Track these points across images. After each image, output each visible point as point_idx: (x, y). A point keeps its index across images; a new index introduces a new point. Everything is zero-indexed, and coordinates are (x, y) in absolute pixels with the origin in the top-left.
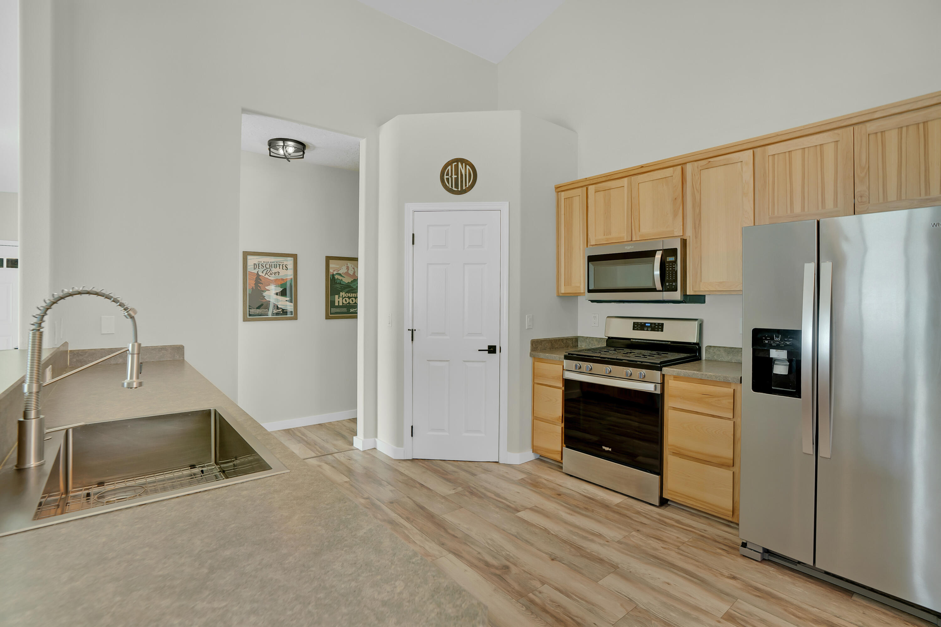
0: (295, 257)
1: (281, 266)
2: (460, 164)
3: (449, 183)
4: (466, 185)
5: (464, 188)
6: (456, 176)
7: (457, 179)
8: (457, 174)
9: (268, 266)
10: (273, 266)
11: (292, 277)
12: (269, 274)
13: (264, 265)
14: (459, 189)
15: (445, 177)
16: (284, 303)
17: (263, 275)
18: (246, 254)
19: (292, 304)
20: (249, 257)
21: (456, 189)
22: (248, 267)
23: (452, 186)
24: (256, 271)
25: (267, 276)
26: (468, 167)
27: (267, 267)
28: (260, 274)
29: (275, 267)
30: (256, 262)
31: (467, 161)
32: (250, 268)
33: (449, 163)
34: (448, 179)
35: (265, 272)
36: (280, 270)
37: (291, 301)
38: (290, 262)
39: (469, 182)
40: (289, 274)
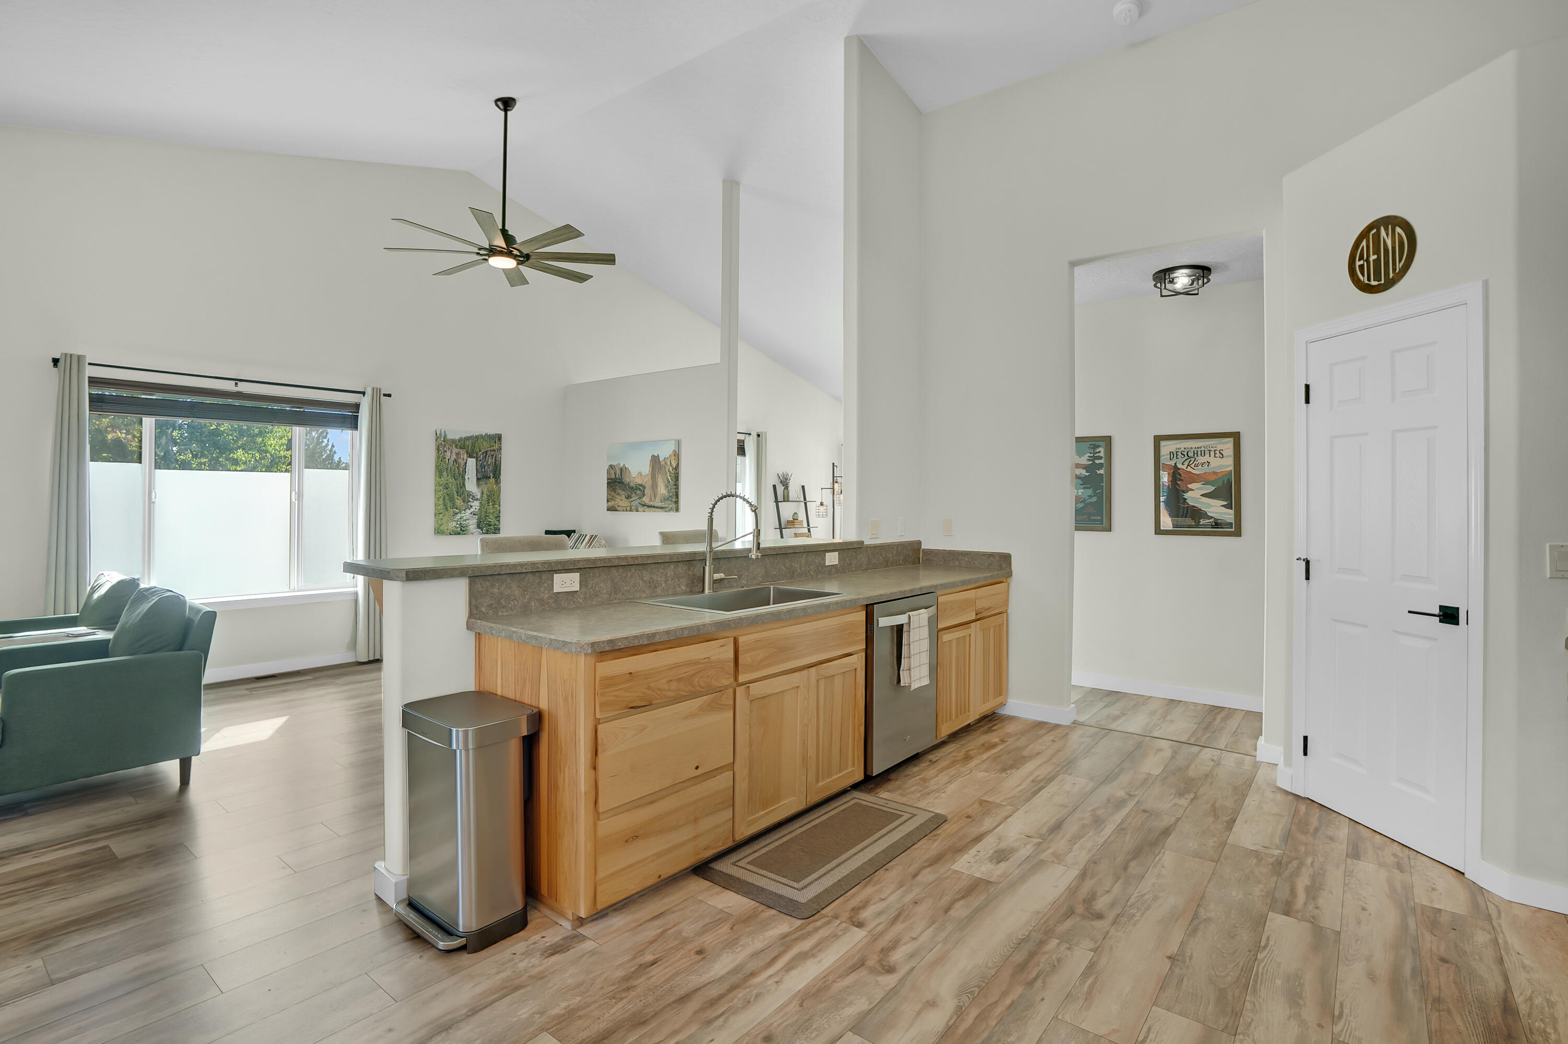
0: (1236, 437)
1: (1212, 453)
2: (1382, 228)
3: (1363, 275)
4: (1394, 270)
5: (1391, 275)
6: (1375, 257)
7: (1377, 262)
8: (1377, 252)
9: (1191, 454)
10: (1199, 453)
11: (1231, 468)
12: (1192, 466)
13: (1185, 453)
14: (1383, 282)
15: (1358, 263)
16: (1216, 509)
17: (1184, 467)
18: (1158, 440)
19: (1232, 512)
20: (1163, 443)
21: (1376, 283)
22: (1162, 458)
23: (1369, 279)
24: (1172, 463)
25: (1189, 469)
26: (1398, 230)
27: (1189, 455)
28: (1180, 466)
29: (1203, 455)
30: (1173, 450)
31: (1396, 217)
32: (1165, 459)
33: (1364, 235)
34: (1361, 267)
35: (1186, 463)
36: (1212, 459)
37: (1229, 506)
38: (1227, 446)
39: (1400, 262)
40: (1227, 464)
